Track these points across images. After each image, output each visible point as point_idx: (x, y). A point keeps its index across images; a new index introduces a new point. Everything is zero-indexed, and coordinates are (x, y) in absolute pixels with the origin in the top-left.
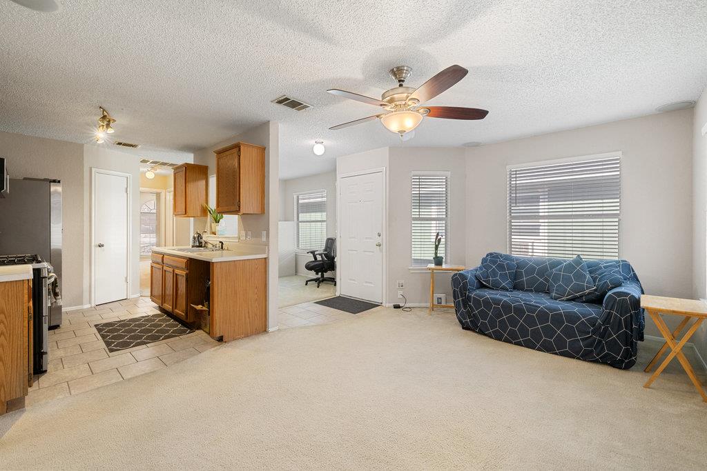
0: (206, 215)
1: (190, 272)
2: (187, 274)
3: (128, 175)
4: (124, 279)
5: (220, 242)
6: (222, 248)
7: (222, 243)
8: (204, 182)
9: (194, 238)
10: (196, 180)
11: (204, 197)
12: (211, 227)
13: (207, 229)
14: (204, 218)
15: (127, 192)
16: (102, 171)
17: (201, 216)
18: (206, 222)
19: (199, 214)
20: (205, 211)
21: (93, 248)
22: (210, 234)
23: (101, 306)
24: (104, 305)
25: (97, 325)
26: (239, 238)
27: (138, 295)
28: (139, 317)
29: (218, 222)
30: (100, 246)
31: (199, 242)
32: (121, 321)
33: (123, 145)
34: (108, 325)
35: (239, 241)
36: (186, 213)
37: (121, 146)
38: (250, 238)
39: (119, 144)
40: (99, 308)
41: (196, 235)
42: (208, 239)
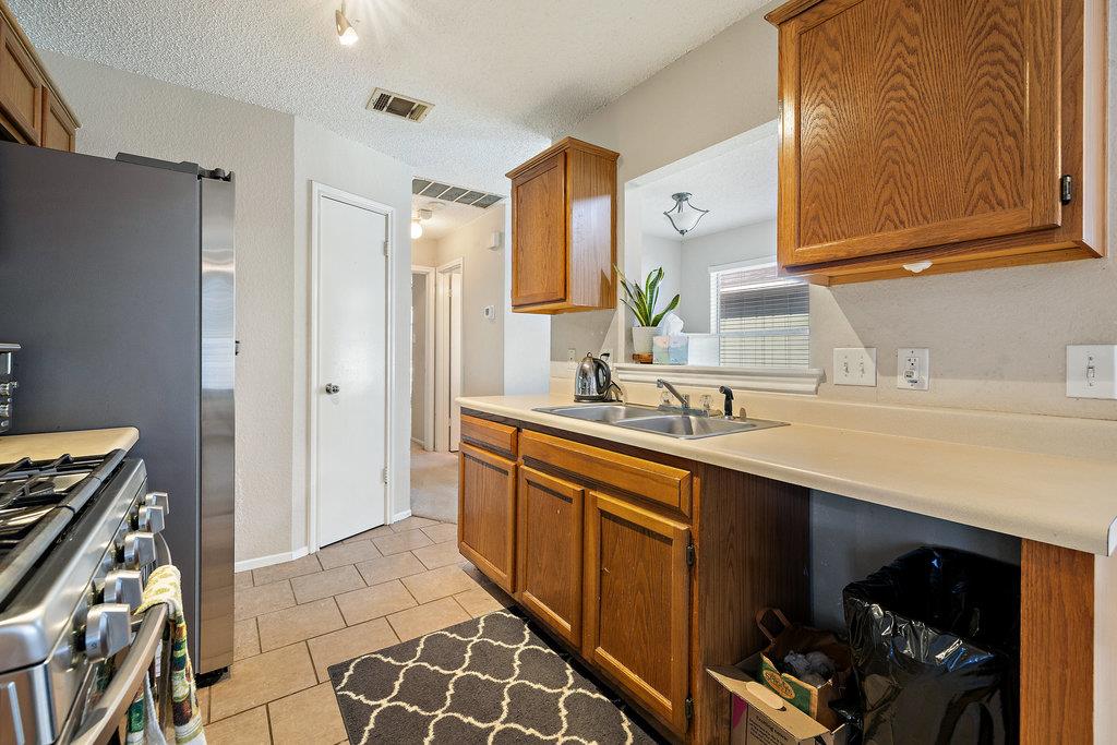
0: (612, 303)
3: (388, 209)
4: (379, 476)
5: (724, 390)
6: (729, 411)
7: (729, 395)
9: (582, 372)
10: (590, 193)
12: (630, 338)
13: (620, 344)
15: (385, 251)
16: (335, 193)
17: (600, 308)
19: (596, 300)
20: (609, 291)
22: (627, 361)
23: (330, 549)
24: (340, 548)
25: (336, 673)
26: (823, 379)
27: (408, 512)
28: (451, 630)
29: (656, 323)
30: (331, 390)
31: (600, 387)
32: (404, 650)
33: (390, 110)
34: (371, 674)
35: (817, 390)
36: (564, 300)
37: (385, 117)
38: (926, 378)
39: (382, 103)
40: (329, 559)
41: (587, 366)
42: (620, 376)
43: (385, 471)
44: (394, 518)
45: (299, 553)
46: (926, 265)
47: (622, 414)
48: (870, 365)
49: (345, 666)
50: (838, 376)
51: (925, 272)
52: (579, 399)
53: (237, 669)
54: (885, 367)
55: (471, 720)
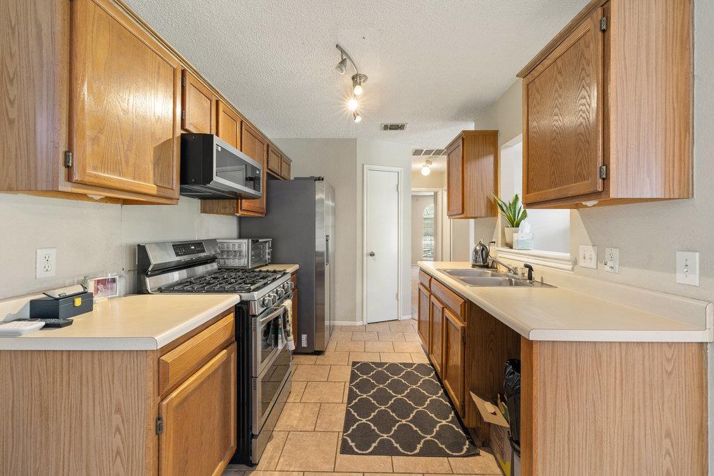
0: (495, 214)
1: (469, 327)
2: (463, 328)
3: (399, 169)
4: (395, 296)
5: (526, 266)
6: (530, 277)
7: (531, 269)
8: (491, 158)
9: (476, 251)
10: (478, 156)
11: (492, 183)
12: (503, 234)
13: (498, 237)
14: (490, 219)
15: (398, 189)
16: (375, 167)
17: (486, 217)
18: (494, 226)
19: (483, 212)
20: (493, 207)
21: (365, 258)
22: (502, 247)
23: (372, 325)
24: (375, 325)
25: (354, 364)
26: (575, 263)
27: (410, 317)
28: (401, 364)
29: (518, 225)
30: (372, 255)
31: (484, 260)
32: (380, 365)
33: (390, 129)
34: (365, 367)
35: (573, 269)
36: (463, 212)
37: (389, 132)
38: (617, 266)
39: (386, 127)
40: (370, 328)
41: (478, 248)
42: (499, 255)
43: (397, 294)
44: (402, 318)
45: (359, 323)
46: (595, 202)
47: (490, 275)
48: (594, 257)
49: (358, 363)
50: (581, 263)
51: (594, 206)
52: (474, 266)
53: (327, 353)
54: (601, 259)
55: (391, 391)
